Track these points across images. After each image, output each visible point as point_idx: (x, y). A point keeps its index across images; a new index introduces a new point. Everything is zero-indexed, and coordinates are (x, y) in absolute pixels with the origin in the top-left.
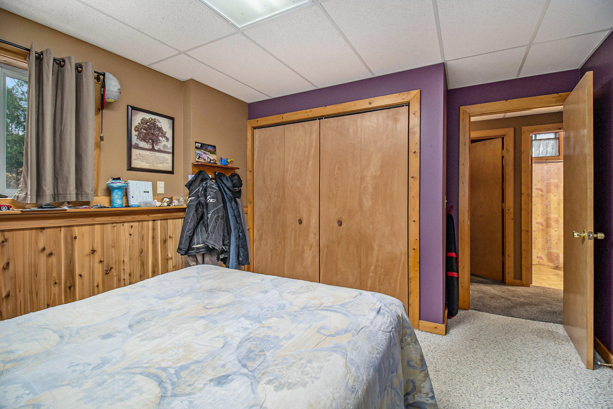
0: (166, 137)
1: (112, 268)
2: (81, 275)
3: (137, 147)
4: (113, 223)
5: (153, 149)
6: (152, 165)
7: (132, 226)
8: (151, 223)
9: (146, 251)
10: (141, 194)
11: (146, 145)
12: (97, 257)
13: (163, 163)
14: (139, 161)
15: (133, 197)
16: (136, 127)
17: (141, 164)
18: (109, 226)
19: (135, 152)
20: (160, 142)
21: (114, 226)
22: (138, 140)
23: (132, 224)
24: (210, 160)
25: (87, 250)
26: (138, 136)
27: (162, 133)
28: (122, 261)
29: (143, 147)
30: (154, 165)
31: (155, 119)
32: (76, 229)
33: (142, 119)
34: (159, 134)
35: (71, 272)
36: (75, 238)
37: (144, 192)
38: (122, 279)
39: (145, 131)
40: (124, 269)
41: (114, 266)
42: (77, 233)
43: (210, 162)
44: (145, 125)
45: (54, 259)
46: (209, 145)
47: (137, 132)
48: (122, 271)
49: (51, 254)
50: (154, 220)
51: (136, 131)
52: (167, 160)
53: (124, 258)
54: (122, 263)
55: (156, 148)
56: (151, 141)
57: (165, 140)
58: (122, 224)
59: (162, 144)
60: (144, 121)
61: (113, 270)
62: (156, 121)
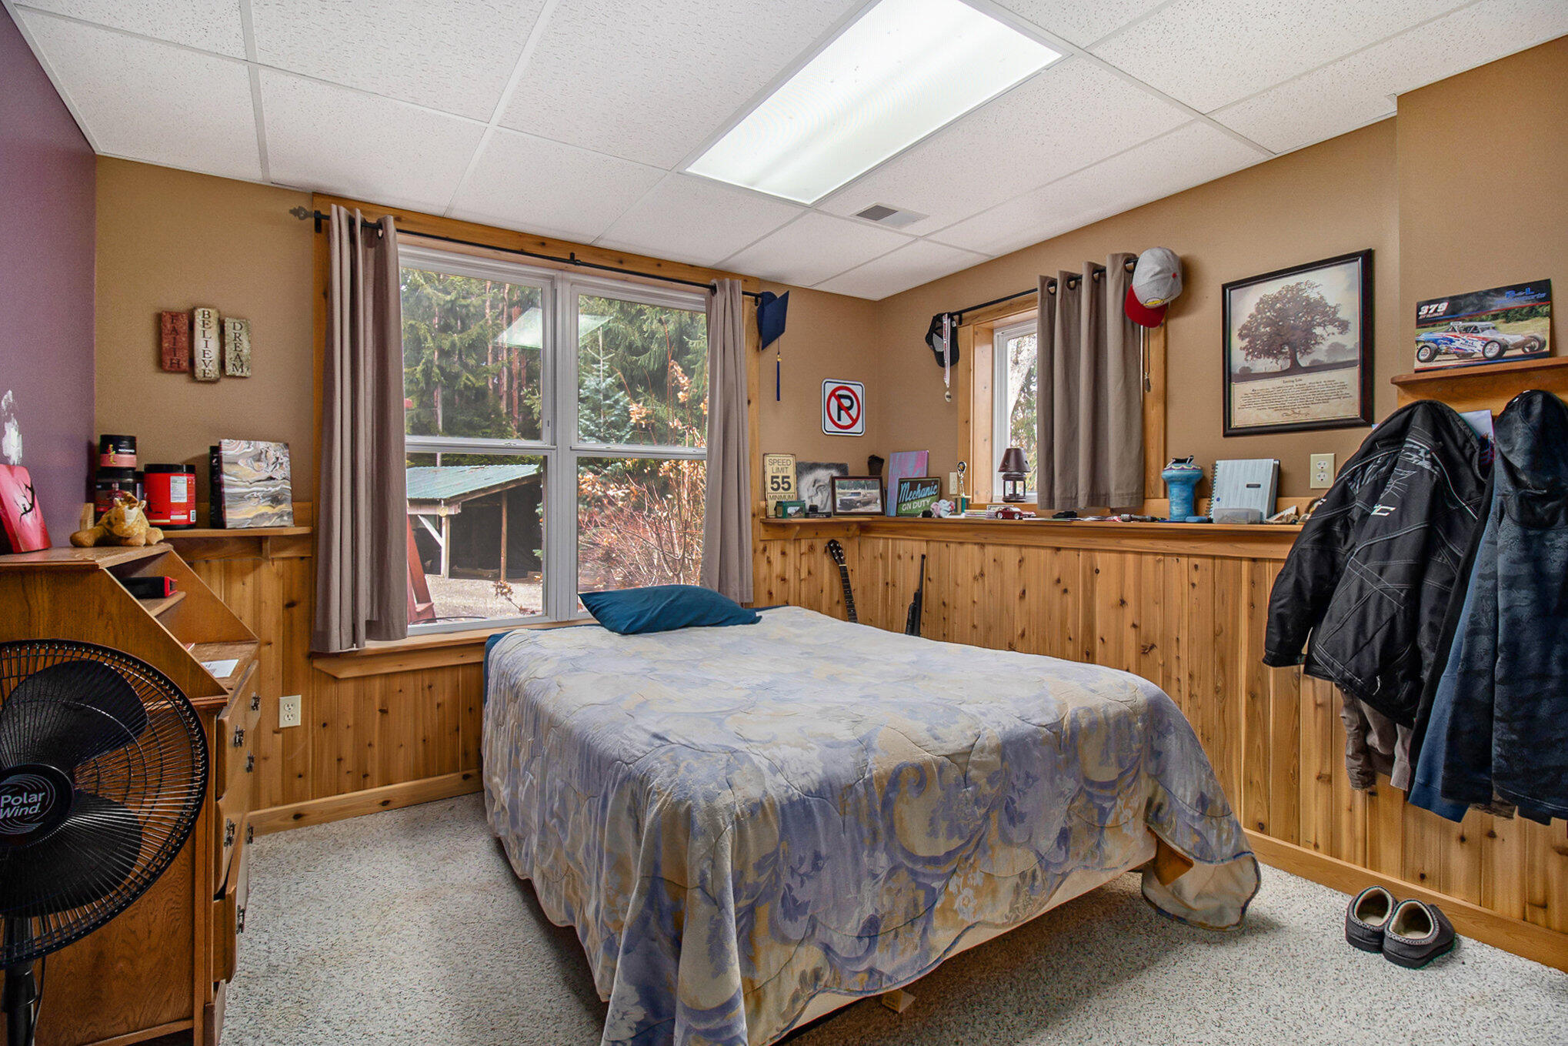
0: (1338, 320)
1: (1153, 646)
2: (1102, 639)
3: (1247, 376)
4: (1156, 554)
5: (1295, 369)
6: (1290, 412)
7: (1196, 567)
8: (1245, 565)
9: (1230, 633)
10: (1240, 490)
11: (1274, 364)
12: (1130, 614)
13: (1326, 401)
14: (1251, 410)
15: (1218, 500)
16: (1244, 327)
17: (1257, 416)
18: (1150, 558)
19: (1239, 390)
20: (1316, 343)
21: (1159, 561)
22: (1249, 358)
23: (1197, 561)
24: (1504, 348)
25: (1115, 598)
26: (1248, 350)
27: (1324, 314)
28: (1175, 638)
29: (1263, 371)
30: (1297, 411)
31: (1298, 284)
32: (1098, 556)
33: (1258, 301)
34: (1312, 320)
35: (1090, 628)
36: (1097, 571)
37: (1248, 486)
38: (1174, 677)
39: (1268, 329)
40: (1178, 658)
41: (1158, 644)
42: (1099, 563)
43: (1499, 357)
44: (1268, 314)
45: (1069, 598)
46: (1499, 291)
47: (1247, 340)
48: (1174, 661)
49: (1065, 591)
50: (1254, 560)
51: (1242, 337)
52: (1344, 386)
53: (1178, 632)
54: (1175, 644)
55: (1304, 362)
56: (1286, 349)
57: (1335, 330)
58: (1175, 559)
59: (1324, 346)
60: (1267, 302)
61: (1154, 650)
62: (1303, 287)
